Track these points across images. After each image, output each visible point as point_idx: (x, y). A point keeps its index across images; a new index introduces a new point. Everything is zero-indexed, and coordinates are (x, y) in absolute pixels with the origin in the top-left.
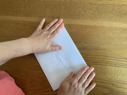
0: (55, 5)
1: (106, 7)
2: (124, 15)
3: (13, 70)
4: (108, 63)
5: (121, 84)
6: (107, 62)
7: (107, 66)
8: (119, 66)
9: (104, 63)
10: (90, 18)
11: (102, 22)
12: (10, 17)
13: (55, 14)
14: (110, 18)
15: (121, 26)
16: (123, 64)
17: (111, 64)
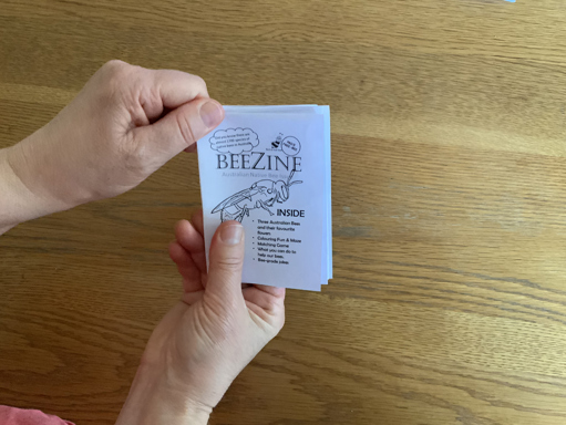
0: (241, 52)
1: (447, 69)
2: (521, 103)
3: (48, 315)
4: (453, 296)
5: (507, 388)
6: (449, 291)
7: (447, 312)
8: (498, 311)
9: (434, 297)
10: (382, 109)
11: (428, 126)
12: (51, 90)
13: (238, 86)
14: (462, 111)
15: (508, 148)
16: (513, 304)
17: (466, 302)
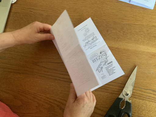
2: (154, 38)
14: (136, 40)
16: (149, 97)
